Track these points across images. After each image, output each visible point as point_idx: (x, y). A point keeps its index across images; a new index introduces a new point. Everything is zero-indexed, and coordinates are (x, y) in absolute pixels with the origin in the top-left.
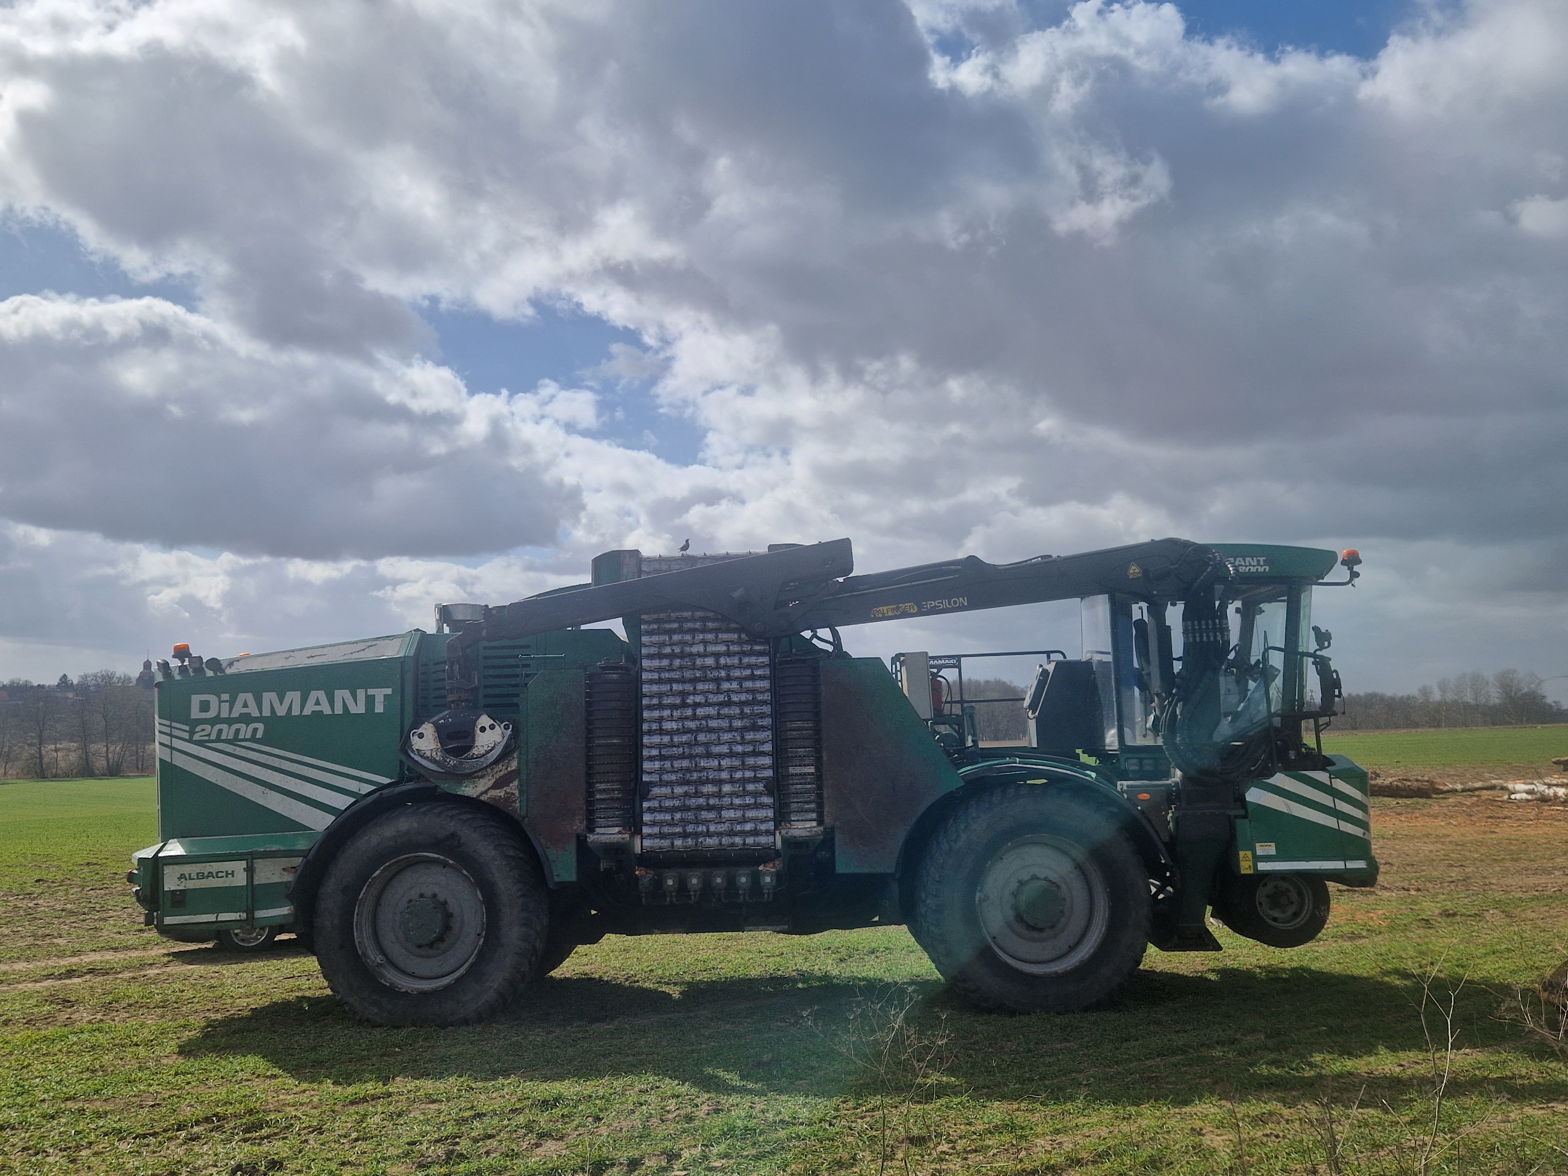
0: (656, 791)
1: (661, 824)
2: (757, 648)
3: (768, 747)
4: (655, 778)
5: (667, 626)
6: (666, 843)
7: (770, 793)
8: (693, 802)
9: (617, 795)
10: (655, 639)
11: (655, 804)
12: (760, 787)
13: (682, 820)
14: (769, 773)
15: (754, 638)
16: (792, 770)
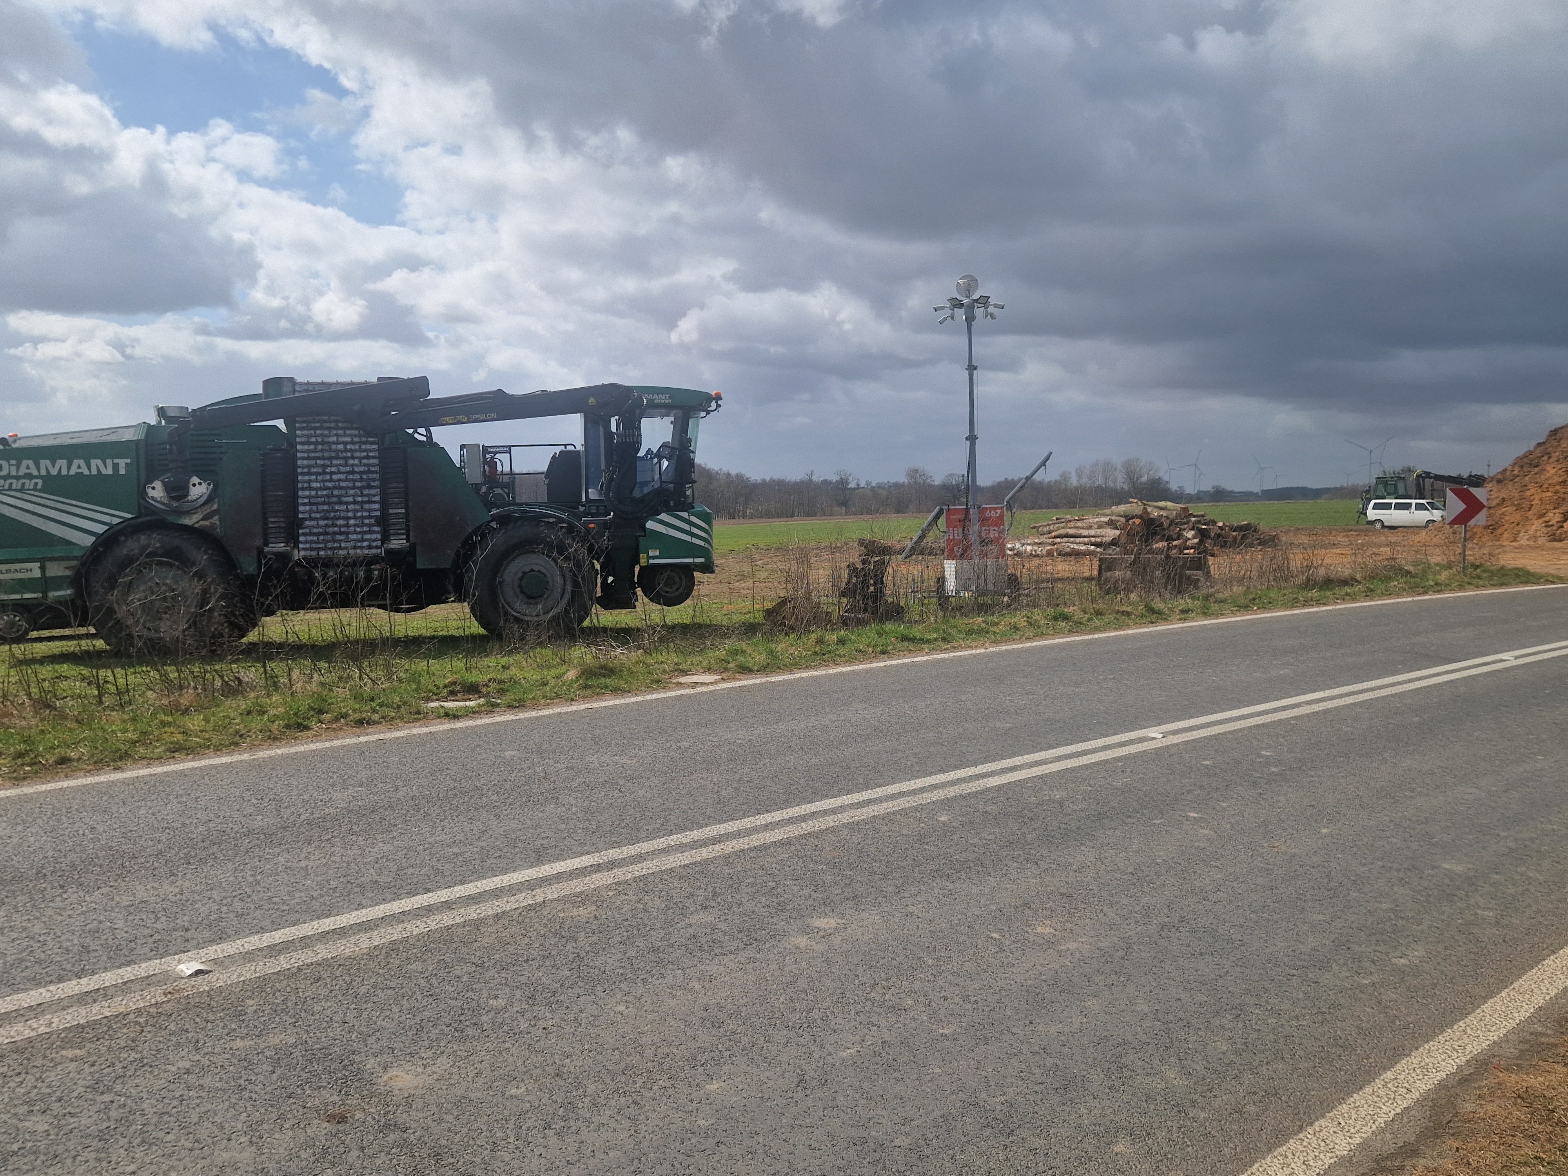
0: (307, 523)
1: (311, 542)
2: (371, 439)
3: (377, 498)
4: (307, 516)
5: (313, 425)
6: (314, 553)
7: (378, 524)
8: (331, 530)
9: (282, 525)
10: (305, 432)
11: (307, 531)
12: (373, 521)
13: (323, 540)
14: (378, 513)
15: (368, 434)
16: (391, 511)
